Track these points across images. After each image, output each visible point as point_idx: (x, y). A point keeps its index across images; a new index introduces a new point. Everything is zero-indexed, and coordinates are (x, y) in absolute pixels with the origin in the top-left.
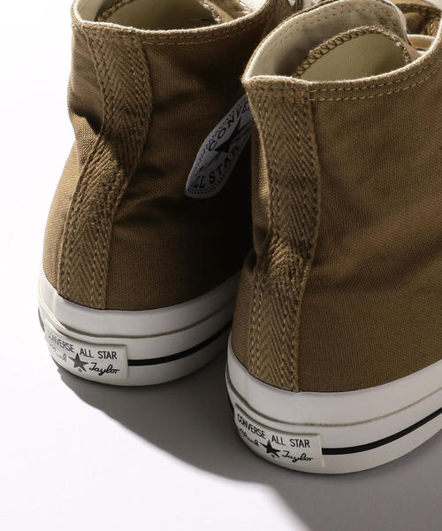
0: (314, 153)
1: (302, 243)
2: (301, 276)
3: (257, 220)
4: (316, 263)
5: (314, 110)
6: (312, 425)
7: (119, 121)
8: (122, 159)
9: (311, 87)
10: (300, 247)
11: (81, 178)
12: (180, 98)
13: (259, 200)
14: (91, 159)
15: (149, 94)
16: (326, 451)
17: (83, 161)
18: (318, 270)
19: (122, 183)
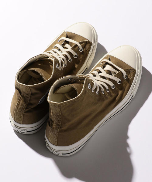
0: (60, 113)
1: (58, 124)
2: (58, 130)
3: (50, 117)
4: (60, 128)
5: (60, 107)
6: (60, 150)
7: (25, 95)
8: (25, 102)
9: (60, 104)
10: (57, 125)
11: (18, 103)
12: (36, 94)
13: (51, 115)
14: (20, 100)
15: (30, 92)
16: (62, 154)
17: (18, 100)
18: (61, 129)
19: (25, 106)
